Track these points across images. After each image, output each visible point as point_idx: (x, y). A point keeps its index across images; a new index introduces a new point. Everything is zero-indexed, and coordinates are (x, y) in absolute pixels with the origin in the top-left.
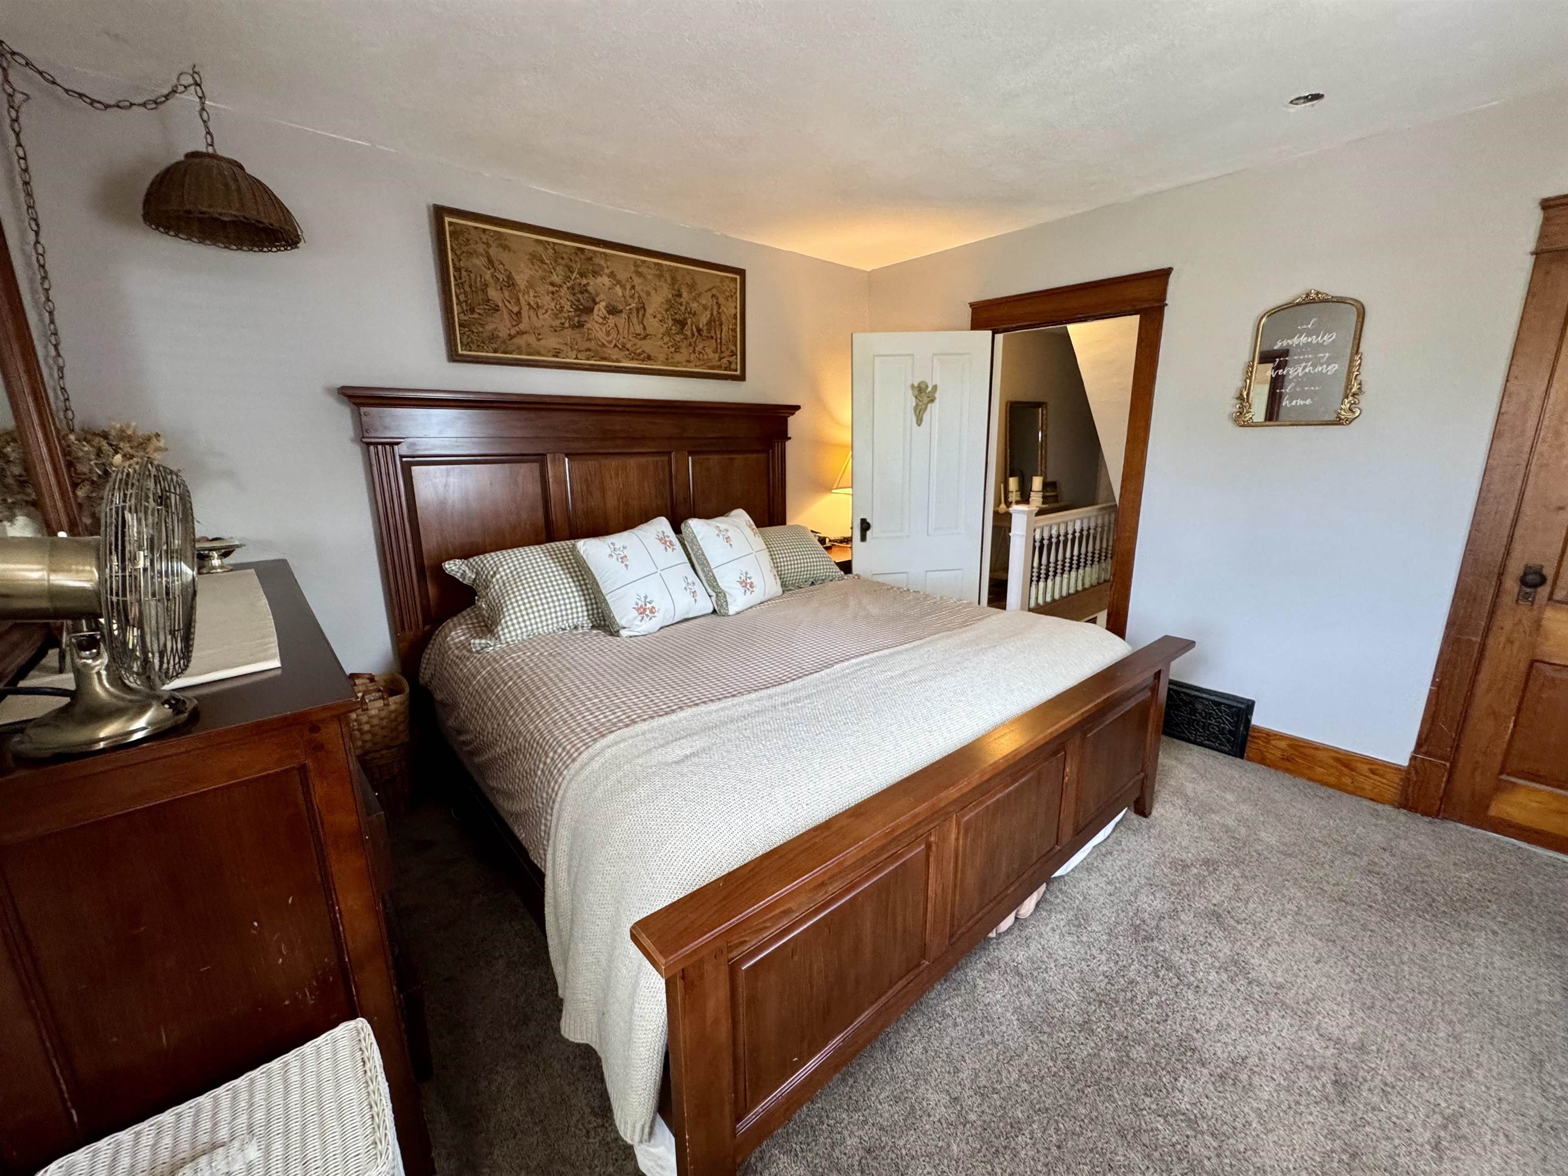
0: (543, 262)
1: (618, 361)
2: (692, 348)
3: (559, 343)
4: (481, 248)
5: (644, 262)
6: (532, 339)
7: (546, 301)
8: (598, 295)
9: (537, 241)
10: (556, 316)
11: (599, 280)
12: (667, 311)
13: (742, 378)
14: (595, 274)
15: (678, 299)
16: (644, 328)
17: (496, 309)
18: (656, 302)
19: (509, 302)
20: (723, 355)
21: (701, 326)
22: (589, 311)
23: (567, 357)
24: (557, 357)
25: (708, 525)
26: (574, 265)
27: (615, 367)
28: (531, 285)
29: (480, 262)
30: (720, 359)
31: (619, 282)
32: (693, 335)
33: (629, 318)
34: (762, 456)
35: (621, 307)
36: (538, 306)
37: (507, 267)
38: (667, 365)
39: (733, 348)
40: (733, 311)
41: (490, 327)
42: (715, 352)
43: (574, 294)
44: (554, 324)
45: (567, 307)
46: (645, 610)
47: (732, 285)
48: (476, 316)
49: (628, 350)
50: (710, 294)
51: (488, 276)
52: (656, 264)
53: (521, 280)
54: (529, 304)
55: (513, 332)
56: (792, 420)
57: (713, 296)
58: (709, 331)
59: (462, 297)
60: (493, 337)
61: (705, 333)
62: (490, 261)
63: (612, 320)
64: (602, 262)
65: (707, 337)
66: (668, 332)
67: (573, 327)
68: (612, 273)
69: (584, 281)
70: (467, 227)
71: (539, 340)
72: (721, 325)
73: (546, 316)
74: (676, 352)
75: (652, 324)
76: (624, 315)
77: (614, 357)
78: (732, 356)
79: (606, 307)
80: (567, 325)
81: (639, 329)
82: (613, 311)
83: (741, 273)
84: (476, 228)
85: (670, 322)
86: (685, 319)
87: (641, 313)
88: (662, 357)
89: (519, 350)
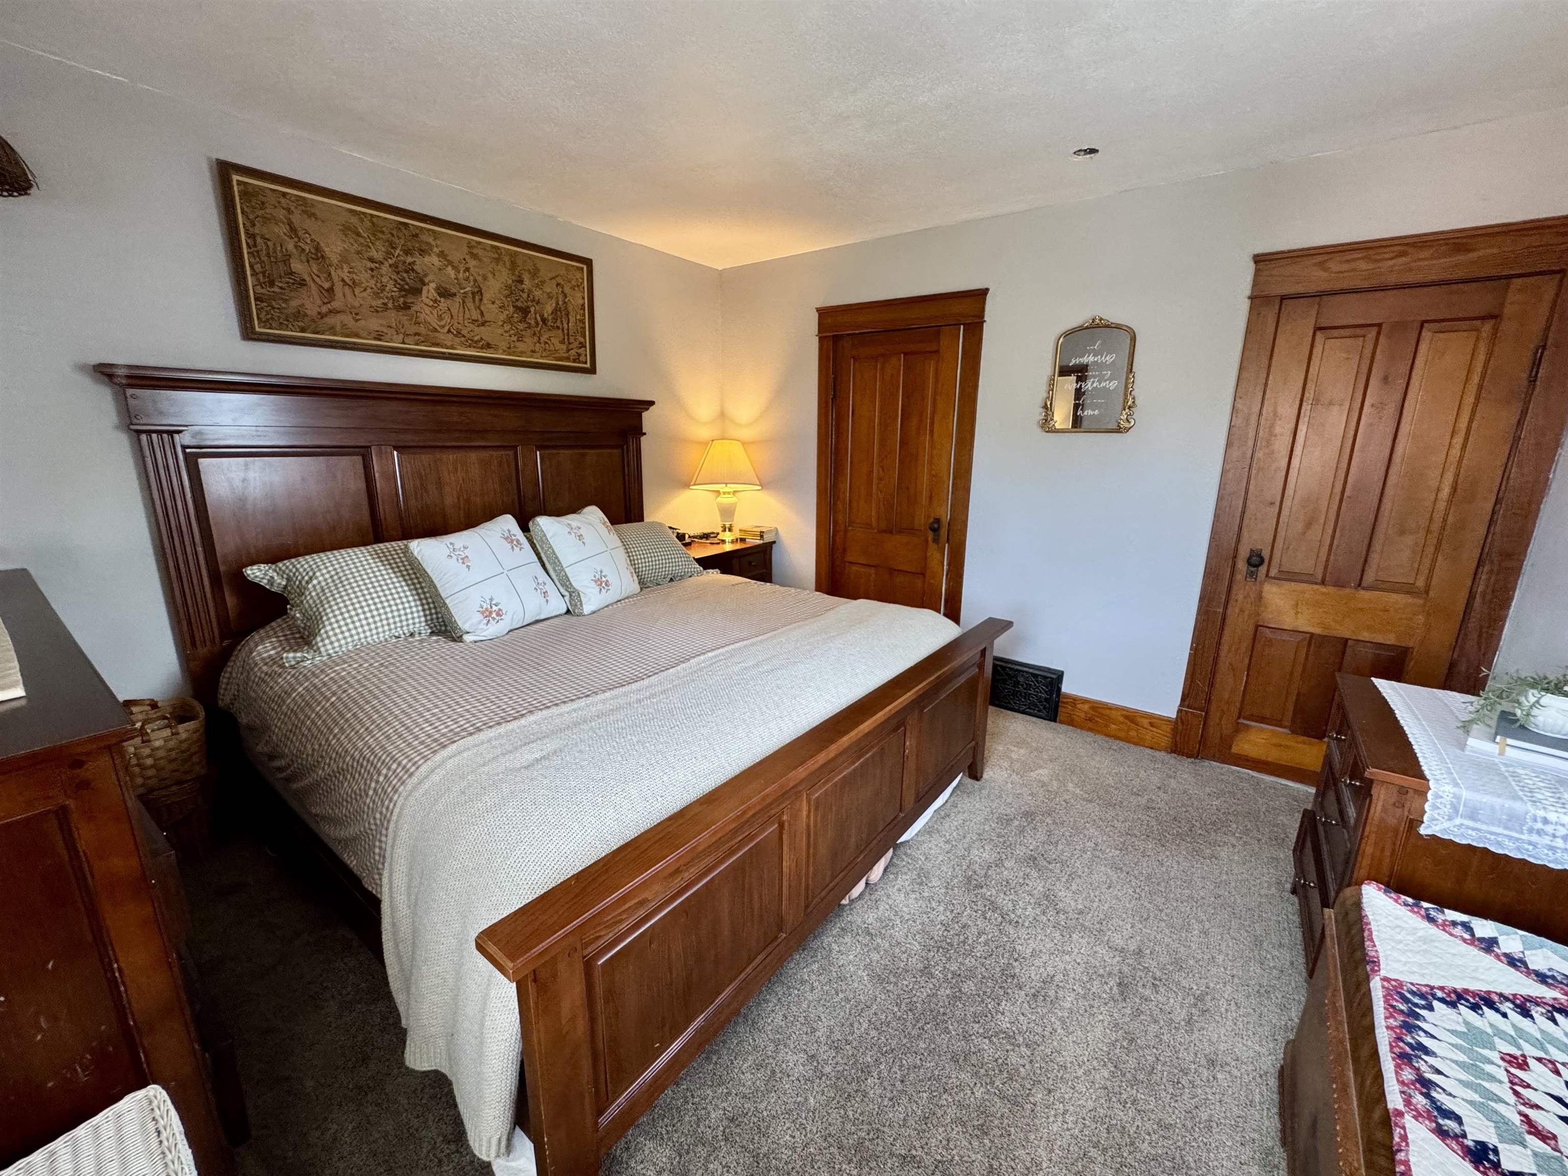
0: (358, 234)
1: (452, 348)
2: (536, 338)
3: (381, 325)
4: (281, 214)
5: (479, 243)
7: (364, 277)
8: (426, 275)
9: (351, 211)
10: (377, 295)
11: (427, 259)
12: (506, 297)
13: (592, 370)
14: (422, 252)
15: (520, 287)
16: (482, 314)
17: (302, 283)
18: (494, 287)
19: (318, 276)
20: (571, 346)
21: (546, 315)
22: (417, 292)
23: (391, 341)
24: (380, 340)
25: (559, 522)
26: (397, 241)
27: (450, 354)
28: (344, 260)
29: (281, 230)
30: (568, 351)
31: (450, 263)
32: (537, 324)
33: (464, 302)
34: (616, 452)
35: (453, 290)
36: (354, 282)
37: (313, 237)
38: (509, 354)
39: (582, 340)
40: (581, 302)
41: (294, 303)
42: (562, 342)
43: (398, 273)
44: (374, 303)
45: (390, 286)
46: (490, 613)
47: (578, 275)
48: (276, 290)
49: (464, 336)
50: (554, 282)
51: (290, 246)
52: (493, 247)
53: (332, 253)
54: (343, 280)
55: (324, 309)
56: (645, 415)
57: (558, 285)
58: (555, 321)
59: (258, 267)
60: (299, 314)
61: (550, 323)
62: (293, 229)
63: (444, 303)
64: (431, 240)
65: (553, 327)
66: (509, 320)
67: (398, 308)
68: (442, 252)
69: (409, 259)
70: (263, 189)
71: (357, 320)
72: (567, 315)
73: (364, 294)
74: (518, 341)
75: (491, 310)
76: (458, 299)
77: (449, 344)
78: (580, 348)
79: (437, 289)
80: (390, 305)
81: (475, 315)
82: (444, 293)
83: (588, 262)
84: (274, 190)
85: (511, 309)
86: (528, 307)
87: (477, 298)
88: (504, 345)
89: (332, 330)
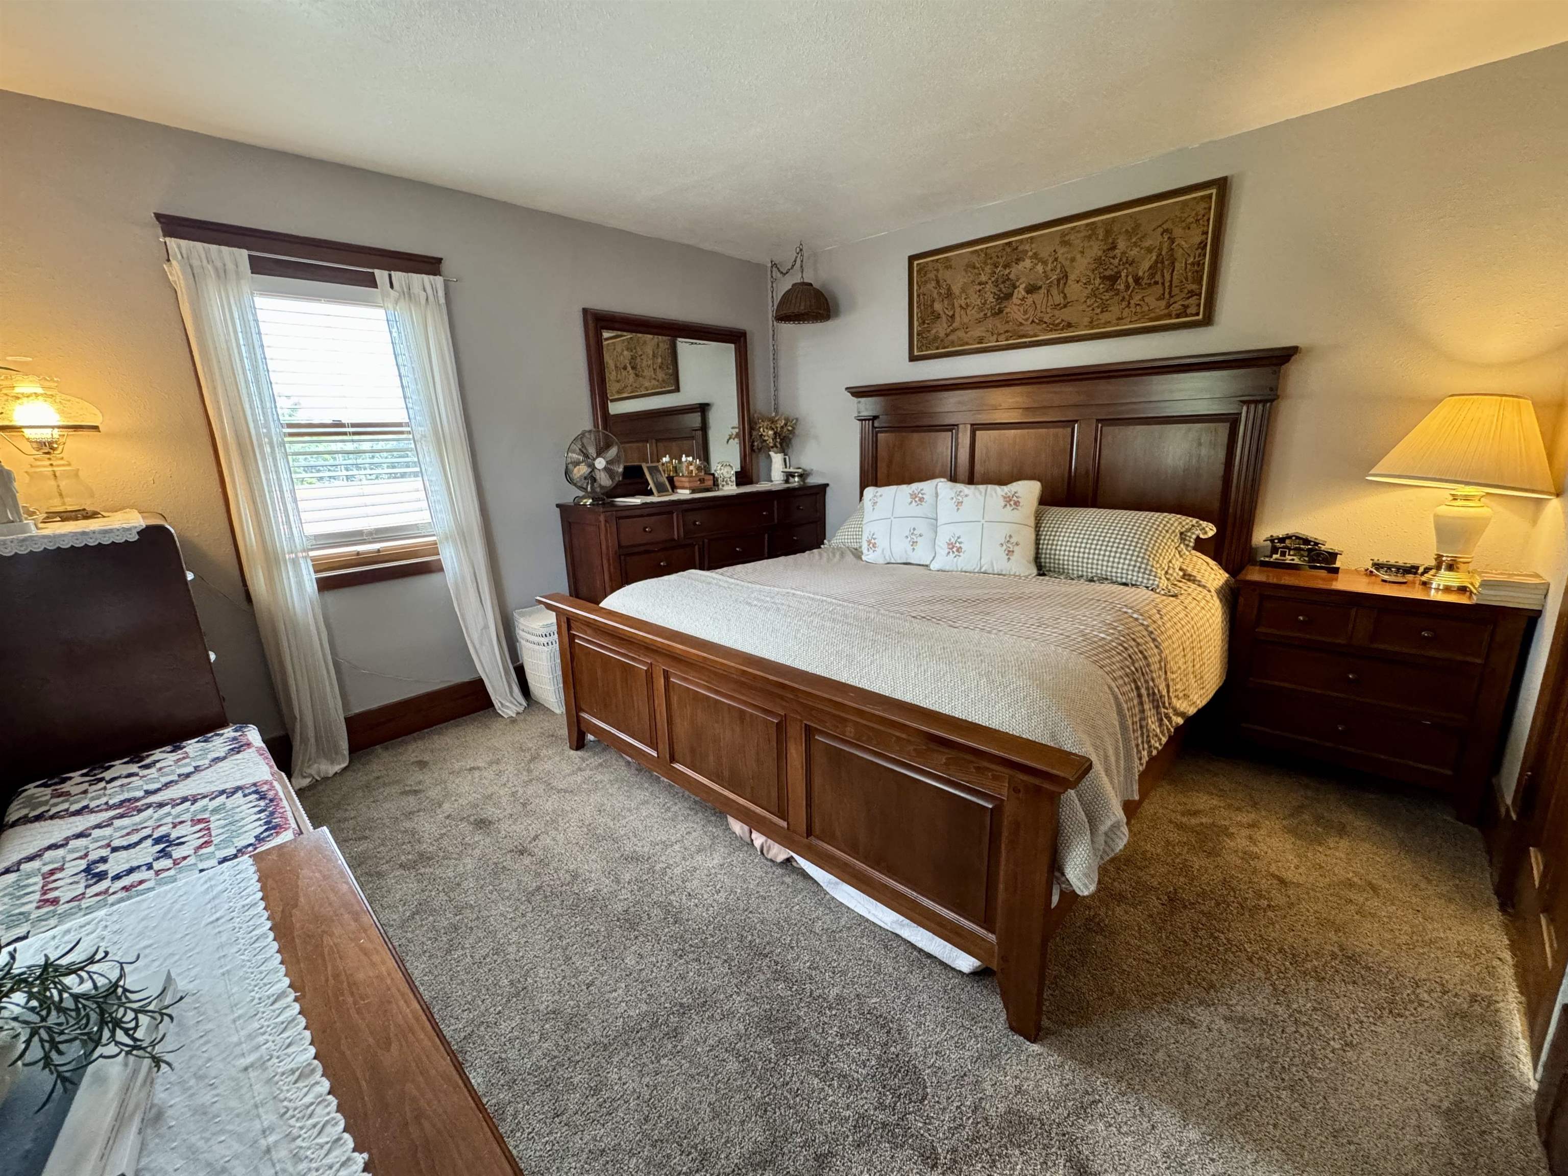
0: (974, 267)
2: (1124, 304)
3: (983, 331)
6: (960, 334)
7: (976, 300)
8: (1018, 280)
9: (974, 251)
12: (1094, 270)
13: (1208, 321)
16: (1065, 297)
17: (938, 317)
18: (1082, 266)
19: (947, 309)
20: (1172, 300)
21: (1140, 274)
23: (990, 342)
24: (982, 343)
26: (1001, 260)
28: (963, 290)
32: (1127, 287)
33: (1048, 291)
34: (1223, 425)
38: (1092, 328)
39: (1194, 287)
42: (1161, 299)
43: (997, 286)
45: (991, 299)
46: (870, 544)
47: (1203, 205)
48: (926, 326)
51: (935, 295)
52: (1087, 225)
53: (956, 290)
54: (961, 306)
55: (949, 330)
57: (1164, 232)
58: (1153, 275)
59: (920, 314)
61: (1144, 282)
62: (938, 282)
63: (1030, 299)
65: (1150, 285)
66: (1094, 294)
67: (995, 315)
71: (966, 333)
73: (973, 312)
74: (1102, 312)
79: (1026, 287)
83: (1224, 183)
84: (934, 260)
85: (1098, 281)
86: (1119, 272)
87: (1062, 283)
88: (1086, 320)
89: (953, 344)
